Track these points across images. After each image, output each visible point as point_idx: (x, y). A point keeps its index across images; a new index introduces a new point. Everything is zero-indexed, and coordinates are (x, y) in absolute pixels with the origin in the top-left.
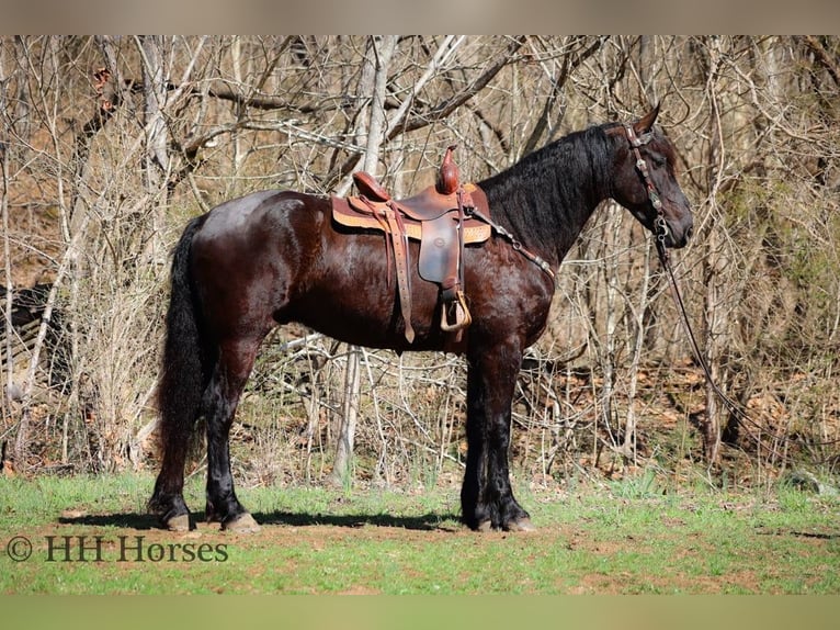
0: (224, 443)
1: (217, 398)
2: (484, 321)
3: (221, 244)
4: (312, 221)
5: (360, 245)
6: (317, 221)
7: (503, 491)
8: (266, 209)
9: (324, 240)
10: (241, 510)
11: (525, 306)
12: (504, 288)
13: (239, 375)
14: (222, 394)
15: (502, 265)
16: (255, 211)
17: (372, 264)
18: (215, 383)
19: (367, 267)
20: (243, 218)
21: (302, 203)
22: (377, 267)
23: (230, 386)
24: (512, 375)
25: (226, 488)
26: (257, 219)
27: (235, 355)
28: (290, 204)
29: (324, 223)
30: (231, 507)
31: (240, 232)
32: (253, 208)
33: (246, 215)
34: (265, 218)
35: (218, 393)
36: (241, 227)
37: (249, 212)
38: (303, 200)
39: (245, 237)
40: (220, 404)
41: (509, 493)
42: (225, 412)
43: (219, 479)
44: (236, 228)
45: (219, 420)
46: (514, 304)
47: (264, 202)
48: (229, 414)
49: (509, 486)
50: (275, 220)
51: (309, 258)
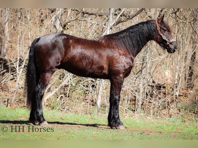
0: (40, 102)
1: (39, 89)
2: (114, 70)
3: (43, 47)
4: (68, 42)
5: (82, 49)
6: (70, 42)
7: (117, 117)
8: (56, 38)
9: (72, 47)
10: (44, 120)
11: (126, 67)
12: (120, 62)
13: (46, 83)
14: (41, 88)
15: (120, 55)
16: (53, 39)
17: (85, 54)
18: (39, 85)
19: (83, 55)
20: (50, 41)
21: (66, 37)
22: (86, 55)
23: (43, 86)
24: (121, 85)
25: (41, 114)
26: (54, 41)
27: (45, 77)
28: (63, 37)
29: (72, 43)
30: (42, 119)
31: (49, 44)
32: (52, 38)
33: (50, 40)
34: (56, 41)
35: (40, 88)
36: (49, 43)
37: (51, 39)
38: (67, 37)
39: (50, 46)
40: (40, 90)
41: (119, 117)
42: (41, 93)
43: (39, 111)
44: (48, 43)
45: (40, 95)
46: (123, 66)
47: (56, 36)
48: (43, 93)
49: (119, 116)
50: (58, 42)
51: (67, 52)
